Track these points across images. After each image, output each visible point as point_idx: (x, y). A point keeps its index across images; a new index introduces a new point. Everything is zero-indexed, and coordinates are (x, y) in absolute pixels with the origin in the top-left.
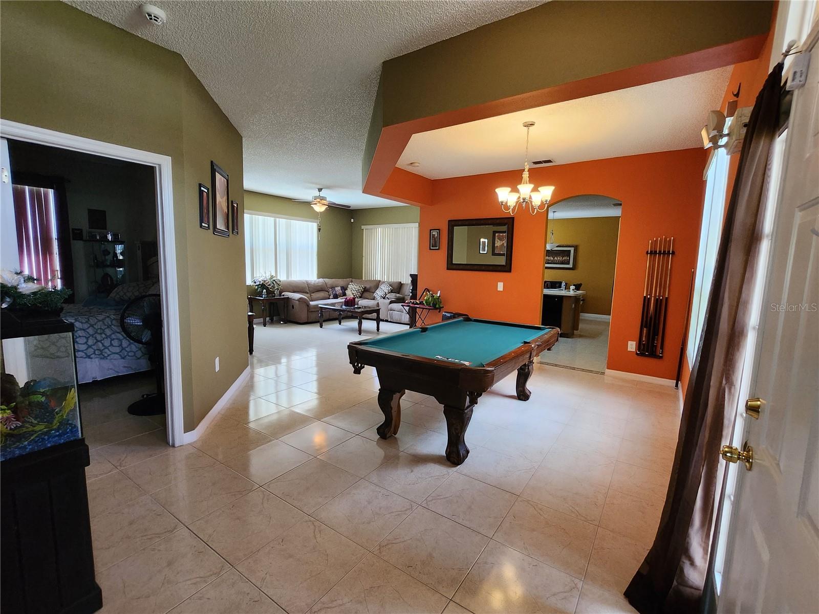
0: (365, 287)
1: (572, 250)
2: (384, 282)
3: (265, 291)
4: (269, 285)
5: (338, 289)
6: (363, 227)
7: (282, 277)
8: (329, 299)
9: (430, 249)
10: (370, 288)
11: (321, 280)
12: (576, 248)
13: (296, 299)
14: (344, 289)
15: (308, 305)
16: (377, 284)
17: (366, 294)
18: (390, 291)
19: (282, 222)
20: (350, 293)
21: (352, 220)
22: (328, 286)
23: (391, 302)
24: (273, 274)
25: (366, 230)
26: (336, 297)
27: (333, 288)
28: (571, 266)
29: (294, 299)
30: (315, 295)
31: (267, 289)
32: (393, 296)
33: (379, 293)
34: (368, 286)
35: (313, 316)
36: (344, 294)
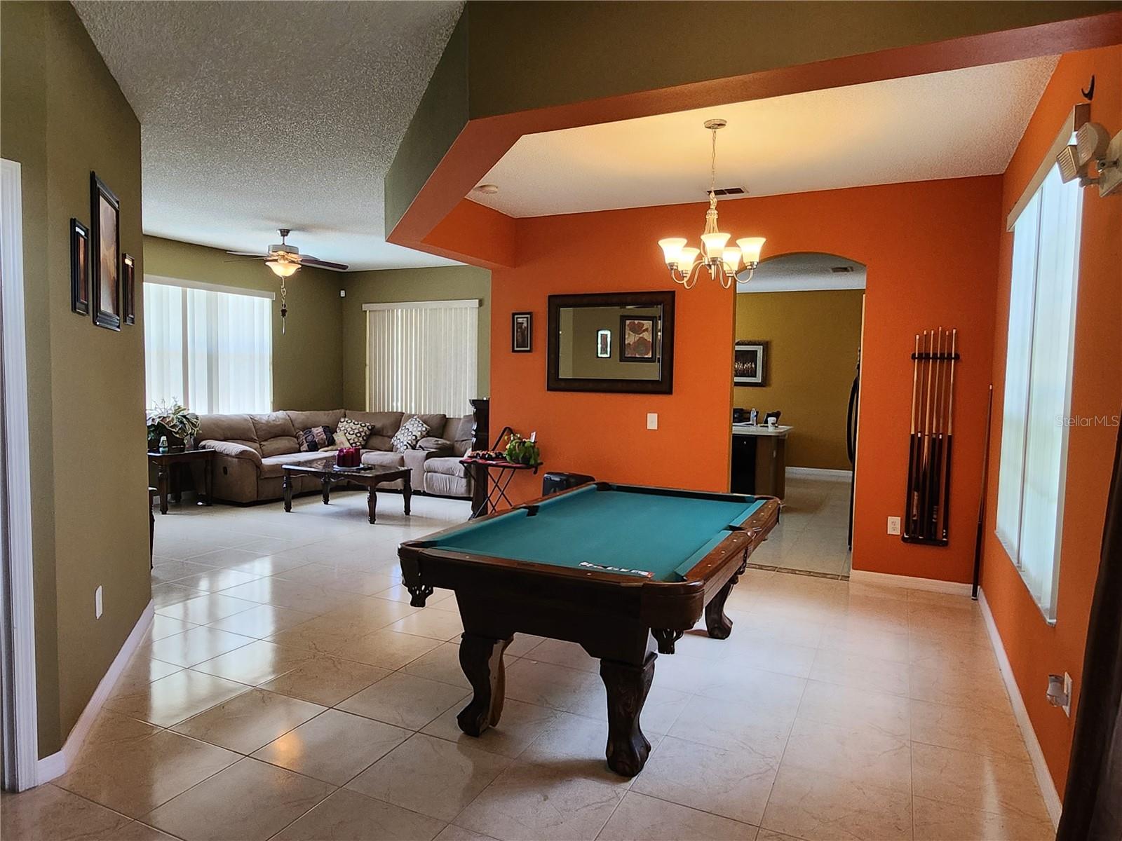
0: (373, 427)
1: (760, 349)
2: (411, 416)
3: (164, 438)
4: (174, 426)
5: (318, 431)
6: (365, 307)
7: (199, 409)
8: (300, 452)
9: (514, 351)
10: (383, 428)
11: (281, 414)
12: (766, 346)
13: (233, 454)
14: (330, 430)
15: (258, 466)
16: (398, 420)
17: (375, 441)
18: (424, 433)
19: (199, 295)
20: (344, 439)
21: (343, 294)
22: (296, 425)
23: (429, 456)
24: (181, 403)
25: (372, 313)
26: (314, 447)
27: (307, 429)
28: (758, 379)
29: (227, 455)
30: (270, 445)
31: (169, 434)
32: (431, 443)
33: (402, 438)
34: (378, 425)
35: (269, 489)
36: (331, 442)
